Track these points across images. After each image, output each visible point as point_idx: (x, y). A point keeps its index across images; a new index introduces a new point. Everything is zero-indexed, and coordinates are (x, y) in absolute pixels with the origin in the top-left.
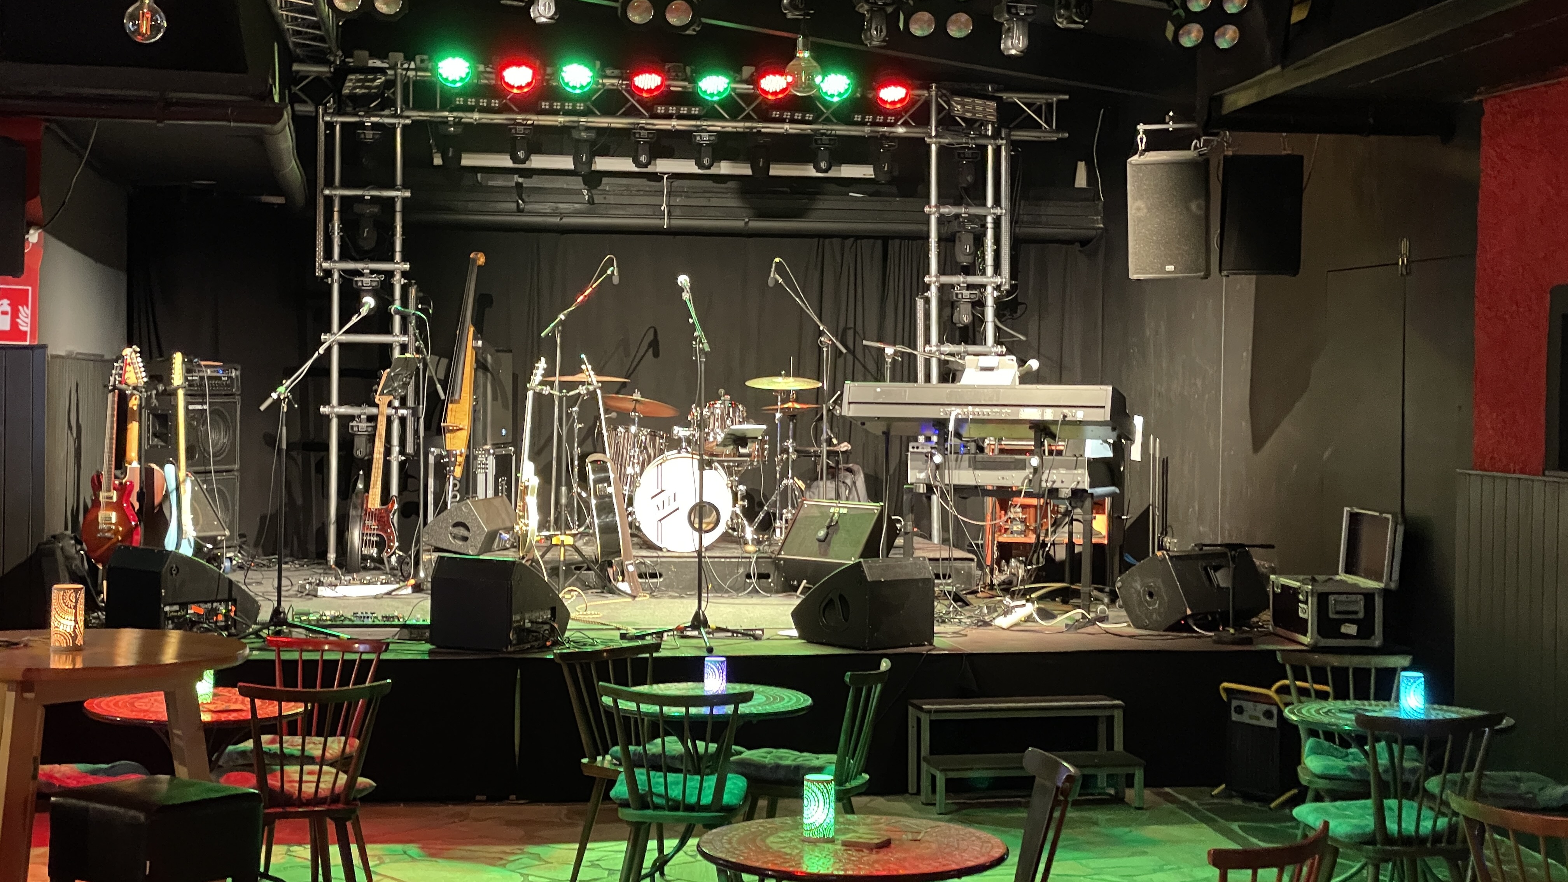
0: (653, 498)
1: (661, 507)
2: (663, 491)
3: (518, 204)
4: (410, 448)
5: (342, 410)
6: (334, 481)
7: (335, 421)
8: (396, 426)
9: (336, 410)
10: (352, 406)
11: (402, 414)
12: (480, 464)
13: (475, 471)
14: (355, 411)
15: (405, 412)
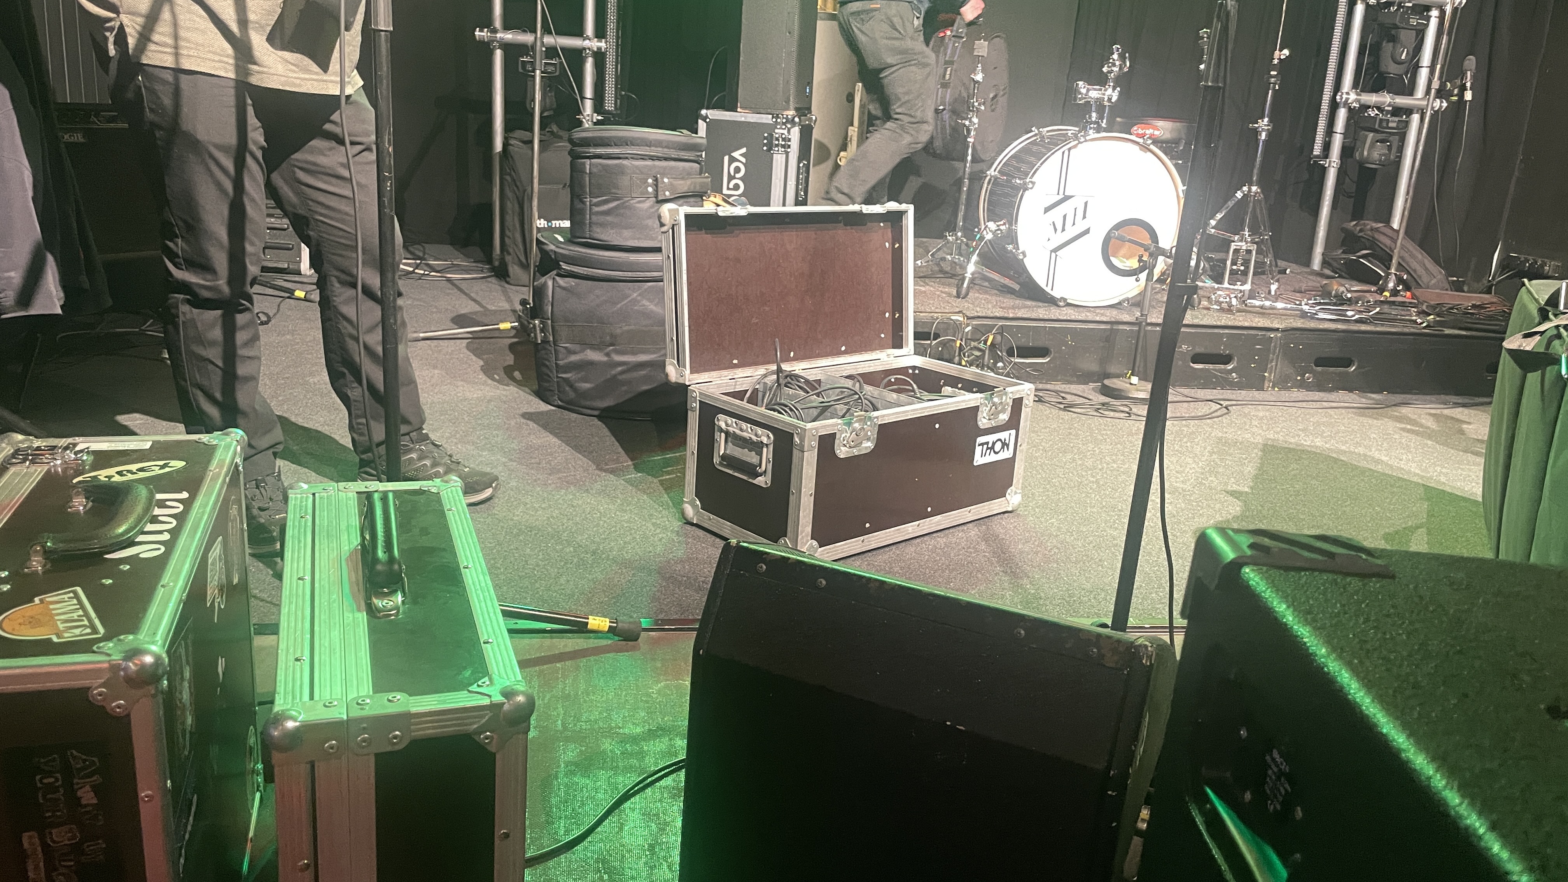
0: (1047, 210)
1: (1059, 227)
2: (1066, 198)
4: (610, 105)
5: (509, 36)
6: (498, 146)
7: (498, 54)
8: (589, 66)
9: (498, 35)
10: (524, 31)
11: (599, 49)
12: (777, 139)
13: (770, 149)
14: (527, 38)
15: (603, 45)
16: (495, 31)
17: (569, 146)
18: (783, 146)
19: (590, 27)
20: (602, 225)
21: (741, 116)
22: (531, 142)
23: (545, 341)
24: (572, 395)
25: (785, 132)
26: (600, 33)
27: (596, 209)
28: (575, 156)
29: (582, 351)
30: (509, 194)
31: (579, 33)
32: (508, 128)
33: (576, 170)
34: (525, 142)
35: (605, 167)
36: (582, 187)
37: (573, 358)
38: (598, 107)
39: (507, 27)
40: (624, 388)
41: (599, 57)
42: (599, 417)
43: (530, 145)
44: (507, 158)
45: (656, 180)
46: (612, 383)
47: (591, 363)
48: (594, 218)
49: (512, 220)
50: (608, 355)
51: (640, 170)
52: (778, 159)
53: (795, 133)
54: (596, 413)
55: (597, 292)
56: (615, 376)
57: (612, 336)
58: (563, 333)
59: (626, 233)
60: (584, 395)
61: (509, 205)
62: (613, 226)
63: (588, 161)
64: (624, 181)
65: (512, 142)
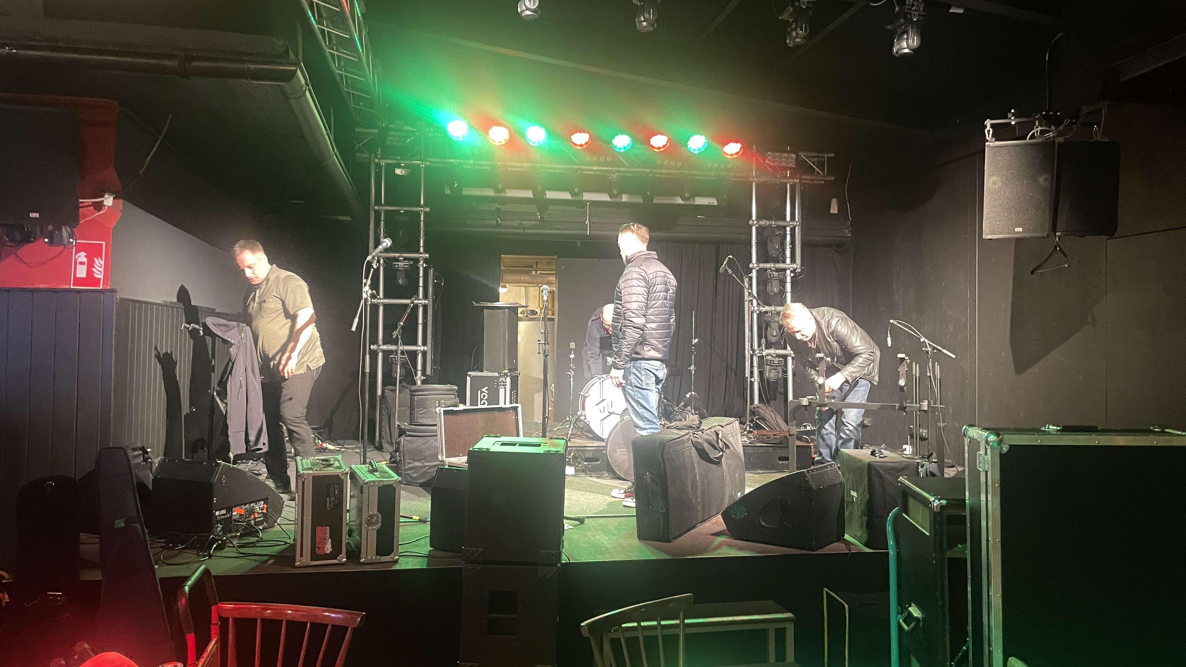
0: (597, 405)
1: (602, 411)
2: (604, 400)
3: (497, 220)
4: (429, 372)
5: (385, 347)
6: (379, 392)
7: (380, 354)
8: (420, 357)
9: (381, 347)
10: (392, 345)
11: (424, 350)
12: (501, 382)
13: (498, 387)
14: (393, 348)
15: (425, 348)
16: (380, 346)
17: (410, 392)
18: (503, 385)
19: (420, 342)
20: (420, 418)
21: (485, 374)
22: (396, 390)
23: (400, 460)
24: (410, 479)
25: (504, 379)
26: (424, 343)
27: (418, 412)
28: (412, 395)
29: (414, 463)
30: (384, 412)
31: (415, 343)
32: (384, 385)
33: (412, 400)
34: (391, 391)
35: (422, 398)
36: (414, 405)
37: (410, 466)
38: (424, 374)
39: (384, 343)
40: (428, 475)
41: (424, 353)
42: (419, 486)
43: (394, 392)
44: (383, 398)
45: (439, 401)
46: (425, 473)
47: (416, 467)
48: (418, 416)
49: (385, 424)
50: (423, 463)
51: (434, 399)
52: (502, 391)
53: (508, 380)
54: (418, 485)
55: (419, 441)
56: (425, 471)
57: (424, 456)
58: (407, 457)
59: (429, 420)
60: (415, 478)
61: (384, 417)
62: (425, 418)
63: (416, 397)
64: (428, 403)
65: (386, 391)
